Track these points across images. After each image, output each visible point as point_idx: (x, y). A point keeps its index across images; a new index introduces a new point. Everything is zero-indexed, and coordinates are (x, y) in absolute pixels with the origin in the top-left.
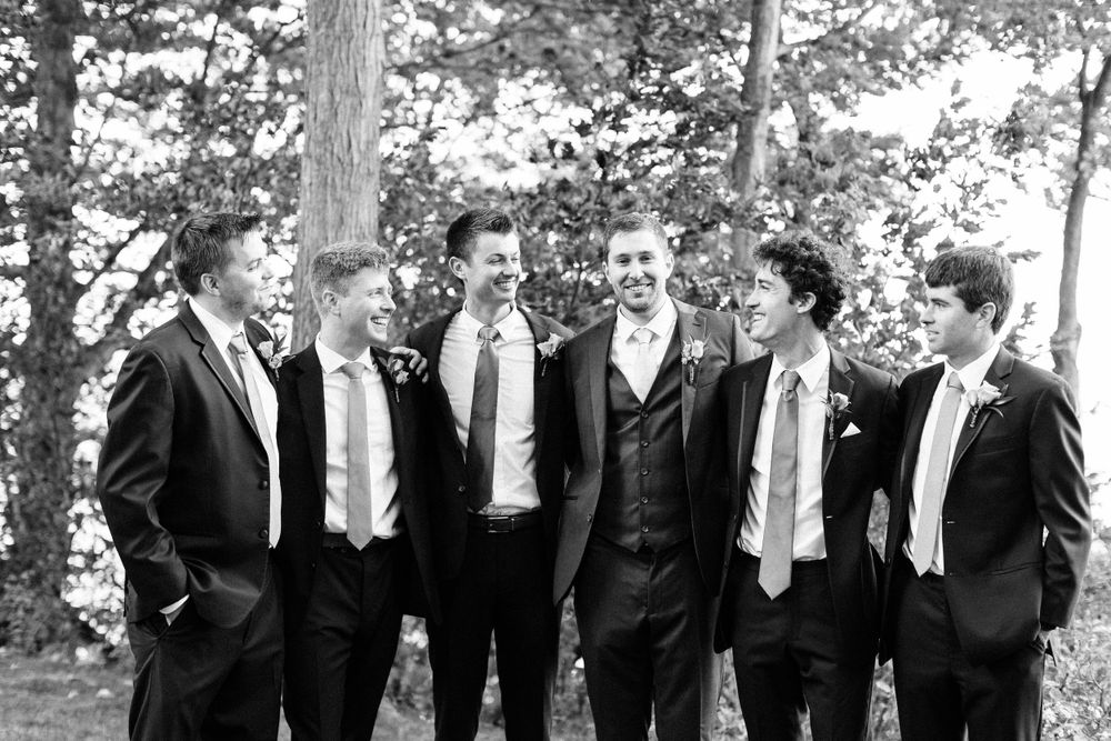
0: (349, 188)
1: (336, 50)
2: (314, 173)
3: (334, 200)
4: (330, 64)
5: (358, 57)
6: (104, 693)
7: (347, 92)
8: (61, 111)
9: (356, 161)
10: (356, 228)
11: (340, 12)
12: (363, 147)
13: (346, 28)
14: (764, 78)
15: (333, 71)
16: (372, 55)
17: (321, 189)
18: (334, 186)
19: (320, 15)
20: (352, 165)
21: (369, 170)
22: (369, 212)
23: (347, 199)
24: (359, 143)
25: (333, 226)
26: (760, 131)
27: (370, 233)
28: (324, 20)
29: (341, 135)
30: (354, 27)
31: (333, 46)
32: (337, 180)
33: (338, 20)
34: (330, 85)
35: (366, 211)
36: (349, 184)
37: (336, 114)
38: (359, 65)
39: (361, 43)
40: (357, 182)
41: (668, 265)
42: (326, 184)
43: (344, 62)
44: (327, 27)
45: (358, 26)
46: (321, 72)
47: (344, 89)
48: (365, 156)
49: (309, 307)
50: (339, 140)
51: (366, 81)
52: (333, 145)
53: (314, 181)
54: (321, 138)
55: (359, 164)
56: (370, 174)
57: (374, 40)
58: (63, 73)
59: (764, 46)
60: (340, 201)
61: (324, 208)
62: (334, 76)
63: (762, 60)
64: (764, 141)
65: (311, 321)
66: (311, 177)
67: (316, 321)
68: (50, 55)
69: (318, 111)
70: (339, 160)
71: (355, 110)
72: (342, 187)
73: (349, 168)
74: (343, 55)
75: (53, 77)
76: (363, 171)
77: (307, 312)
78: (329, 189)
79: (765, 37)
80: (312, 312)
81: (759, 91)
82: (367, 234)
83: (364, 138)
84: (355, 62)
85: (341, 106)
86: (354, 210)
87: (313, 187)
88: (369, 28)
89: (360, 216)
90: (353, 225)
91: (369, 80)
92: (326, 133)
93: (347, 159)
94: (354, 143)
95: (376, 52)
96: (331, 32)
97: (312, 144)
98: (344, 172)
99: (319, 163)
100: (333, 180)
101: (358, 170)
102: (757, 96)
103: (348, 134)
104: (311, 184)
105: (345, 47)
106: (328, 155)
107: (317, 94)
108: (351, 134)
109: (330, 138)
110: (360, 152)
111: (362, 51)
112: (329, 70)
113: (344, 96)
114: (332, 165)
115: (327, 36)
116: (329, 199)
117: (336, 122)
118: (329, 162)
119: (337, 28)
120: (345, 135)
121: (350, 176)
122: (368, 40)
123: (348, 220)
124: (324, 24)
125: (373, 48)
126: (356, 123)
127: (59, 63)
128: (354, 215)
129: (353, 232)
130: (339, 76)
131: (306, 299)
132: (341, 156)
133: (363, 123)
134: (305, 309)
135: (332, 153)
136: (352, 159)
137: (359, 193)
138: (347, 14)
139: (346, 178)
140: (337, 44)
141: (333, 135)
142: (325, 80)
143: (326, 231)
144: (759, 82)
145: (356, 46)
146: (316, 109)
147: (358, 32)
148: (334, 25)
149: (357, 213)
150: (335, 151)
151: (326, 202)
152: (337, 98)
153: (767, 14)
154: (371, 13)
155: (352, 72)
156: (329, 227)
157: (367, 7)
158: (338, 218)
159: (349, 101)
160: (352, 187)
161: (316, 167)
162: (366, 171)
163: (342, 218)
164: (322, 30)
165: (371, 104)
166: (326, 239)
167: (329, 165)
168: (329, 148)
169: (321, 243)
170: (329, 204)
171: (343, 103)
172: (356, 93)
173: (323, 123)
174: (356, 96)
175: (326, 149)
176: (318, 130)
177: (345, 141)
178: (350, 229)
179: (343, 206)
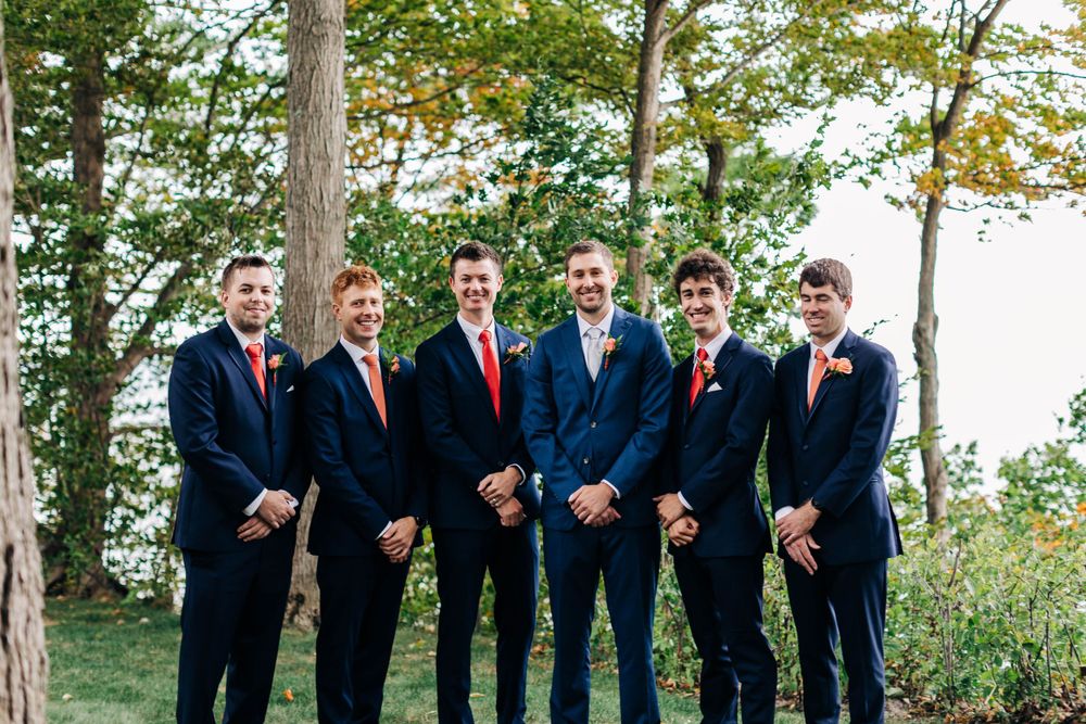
0: (322, 230)
1: (309, 126)
2: (296, 219)
3: (311, 239)
4: (305, 136)
5: (326, 131)
6: (145, 620)
7: (319, 157)
8: (92, 165)
9: (327, 209)
10: (328, 259)
11: (312, 97)
12: (332, 199)
13: (316, 110)
14: (649, 130)
15: (308, 142)
16: (337, 128)
17: (301, 232)
18: (310, 229)
19: (297, 100)
20: (324, 212)
21: (336, 215)
22: (338, 247)
23: (321, 238)
24: (328, 195)
25: (311, 259)
26: (648, 171)
27: (338, 263)
28: (300, 104)
29: (315, 190)
30: (323, 108)
31: (307, 123)
32: (313, 223)
33: (311, 104)
34: (306, 152)
35: (336, 247)
36: (322, 227)
37: (311, 174)
38: (327, 136)
39: (328, 119)
40: (330, 224)
41: (613, 279)
42: (305, 226)
43: (316, 134)
44: (302, 109)
45: (326, 107)
46: (299, 144)
47: (316, 155)
48: (333, 205)
50: (313, 194)
51: (332, 148)
52: (309, 198)
53: (296, 225)
54: (300, 192)
55: (329, 212)
56: (337, 218)
58: (94, 135)
60: (315, 240)
61: (304, 245)
62: (309, 146)
63: (647, 116)
64: (650, 179)
65: (296, 331)
66: (293, 222)
67: (300, 330)
68: (83, 121)
70: (314, 208)
71: (325, 171)
72: (317, 229)
73: (321, 215)
74: (315, 130)
75: (86, 139)
76: (332, 216)
77: (293, 324)
78: (307, 232)
79: (649, 98)
80: (296, 323)
81: (645, 141)
82: (336, 264)
83: (332, 191)
84: (324, 134)
85: (314, 168)
86: (326, 245)
87: (295, 230)
88: (334, 109)
89: (331, 249)
90: (326, 257)
91: (335, 148)
92: (303, 189)
93: (320, 208)
94: (325, 195)
95: (340, 126)
96: (305, 113)
97: (293, 197)
98: (317, 217)
99: (299, 211)
100: (310, 224)
101: (328, 216)
102: (644, 145)
103: (321, 189)
104: (293, 227)
105: (316, 124)
106: (306, 205)
107: (296, 160)
108: (323, 189)
109: (307, 192)
110: (329, 202)
111: (329, 126)
112: (305, 142)
113: (316, 160)
114: (309, 212)
115: (303, 116)
116: (307, 238)
117: (311, 180)
118: (306, 210)
119: (310, 109)
120: (318, 189)
121: (323, 220)
122: (333, 118)
123: (324, 254)
124: (300, 107)
125: (338, 123)
126: (327, 180)
127: (90, 127)
128: (326, 249)
129: (326, 263)
130: (312, 146)
131: (292, 314)
132: (315, 205)
133: (332, 180)
134: (290, 322)
135: (309, 204)
136: (323, 208)
137: (330, 233)
138: (318, 98)
139: (320, 222)
140: (310, 122)
141: (309, 190)
142: (302, 149)
143: (305, 263)
144: (645, 134)
145: (325, 122)
146: (295, 171)
147: (325, 111)
148: (307, 107)
149: (329, 248)
150: (311, 201)
151: (305, 240)
152: (312, 162)
153: (650, 81)
154: (335, 97)
155: (322, 143)
156: (308, 260)
157: (332, 93)
158: (314, 252)
159: (320, 164)
160: (324, 229)
161: (297, 215)
162: (334, 216)
163: (317, 252)
164: (299, 111)
165: (336, 165)
166: (306, 269)
167: (306, 213)
168: (307, 200)
169: (302, 271)
170: (307, 242)
171: (317, 166)
172: (326, 158)
173: (301, 181)
174: (324, 159)
175: (304, 201)
176: (298, 187)
177: (318, 194)
178: (324, 261)
179: (318, 243)
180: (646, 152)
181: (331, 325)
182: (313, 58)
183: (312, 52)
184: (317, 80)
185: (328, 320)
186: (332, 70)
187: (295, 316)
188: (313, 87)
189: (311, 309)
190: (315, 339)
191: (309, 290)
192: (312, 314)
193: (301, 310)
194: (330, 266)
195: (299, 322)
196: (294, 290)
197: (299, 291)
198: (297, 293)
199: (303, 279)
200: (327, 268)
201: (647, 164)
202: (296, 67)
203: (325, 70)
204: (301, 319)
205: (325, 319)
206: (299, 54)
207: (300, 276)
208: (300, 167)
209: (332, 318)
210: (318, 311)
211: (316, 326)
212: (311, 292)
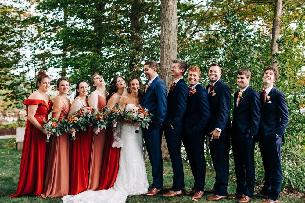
1: (166, 23)
3: (166, 55)
5: (170, 25)
7: (168, 32)
9: (170, 46)
11: (166, 16)
13: (168, 19)
15: (165, 28)
23: (169, 54)
24: (171, 43)
28: (163, 17)
35: (173, 57)
38: (171, 26)
45: (170, 18)
48: (172, 45)
50: (166, 42)
54: (163, 42)
57: (174, 20)
59: (278, 12)
61: (164, 57)
63: (277, 15)
68: (134, 21)
72: (167, 52)
73: (169, 48)
74: (167, 25)
79: (278, 10)
81: (277, 23)
83: (172, 41)
86: (170, 56)
87: (162, 52)
88: (173, 18)
91: (173, 29)
93: (168, 46)
98: (167, 49)
100: (165, 50)
101: (171, 48)
105: (167, 23)
106: (164, 45)
111: (171, 23)
119: (166, 19)
120: (168, 41)
121: (169, 50)
122: (173, 21)
123: (169, 59)
125: (174, 22)
126: (170, 39)
133: (172, 38)
138: (168, 16)
144: (277, 20)
145: (170, 22)
147: (170, 19)
150: (166, 44)
152: (166, 34)
153: (278, 4)
154: (173, 15)
155: (169, 28)
156: (165, 60)
158: (167, 58)
159: (168, 34)
160: (170, 52)
161: (162, 48)
162: (173, 48)
164: (163, 20)
165: (173, 34)
170: (165, 56)
171: (168, 35)
172: (170, 32)
173: (163, 39)
177: (168, 42)
178: (169, 61)
179: (168, 56)
180: (277, 26)
181: (171, 78)
182: (167, 5)
183: (166, 3)
184: (168, 11)
186: (172, 8)
187: (161, 76)
188: (167, 13)
190: (166, 82)
192: (165, 75)
193: (163, 74)
197: (162, 69)
201: (277, 29)
202: (162, 8)
203: (170, 8)
204: (163, 77)
205: (169, 77)
206: (163, 4)
207: (163, 65)
208: (163, 35)
210: (167, 75)
211: (166, 79)
212: (166, 69)
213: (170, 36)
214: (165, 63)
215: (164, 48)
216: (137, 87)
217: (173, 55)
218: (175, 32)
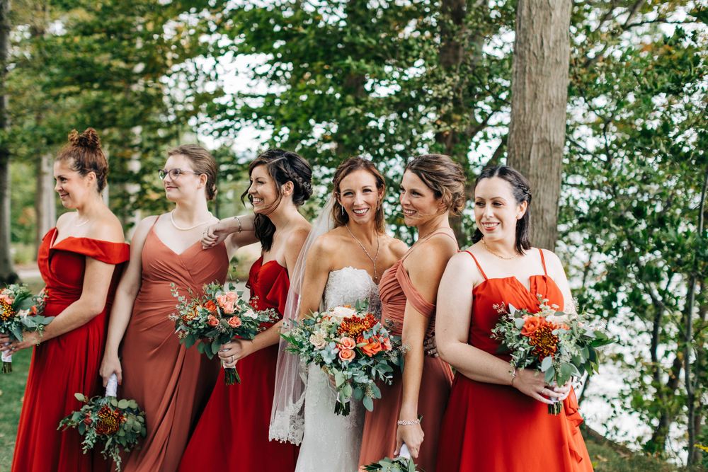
0: (542, 74)
2: (519, 65)
3: (531, 82)
7: (541, 7)
9: (546, 54)
10: (546, 101)
12: (551, 44)
17: (522, 76)
18: (530, 73)
20: (544, 58)
21: (556, 60)
22: (558, 90)
23: (540, 81)
24: (548, 42)
25: (529, 100)
27: (557, 104)
29: (536, 37)
32: (533, 68)
34: (529, 3)
36: (541, 71)
37: (533, 23)
42: (525, 71)
47: (538, 6)
48: (553, 50)
49: (513, 155)
50: (534, 41)
52: (530, 45)
53: (518, 70)
54: (523, 40)
55: (548, 57)
60: (534, 83)
61: (524, 88)
66: (517, 68)
69: (522, 21)
70: (534, 54)
71: (547, 19)
72: (537, 74)
73: (541, 60)
76: (551, 61)
78: (527, 76)
82: (554, 104)
83: (552, 38)
85: (536, 18)
86: (545, 88)
87: (518, 74)
89: (550, 92)
90: (544, 99)
92: (525, 37)
93: (540, 54)
94: (545, 42)
97: (517, 45)
98: (537, 63)
99: (521, 57)
100: (530, 68)
101: (548, 61)
103: (541, 37)
104: (516, 72)
106: (527, 52)
108: (543, 36)
109: (528, 40)
110: (549, 48)
113: (538, 9)
114: (529, 58)
116: (527, 81)
117: (533, 28)
118: (527, 56)
120: (539, 37)
121: (542, 65)
123: (542, 96)
126: (548, 29)
128: (545, 92)
129: (544, 104)
132: (536, 52)
133: (552, 27)
135: (529, 50)
136: (543, 54)
137: (548, 77)
139: (539, 66)
141: (530, 38)
143: (524, 104)
146: (520, 21)
149: (547, 90)
150: (532, 48)
151: (524, 83)
152: (534, 12)
156: (527, 101)
158: (533, 94)
159: (542, 14)
160: (543, 73)
161: (519, 60)
162: (554, 61)
163: (536, 94)
165: (558, 14)
166: (524, 109)
167: (527, 59)
168: (527, 46)
169: (521, 111)
170: (527, 86)
171: (538, 15)
173: (524, 30)
174: (547, 9)
175: (525, 48)
176: (522, 35)
177: (539, 42)
178: (542, 103)
179: (537, 86)
181: (547, 160)
185: (544, 156)
187: (514, 152)
189: (528, 146)
190: (530, 173)
191: (526, 128)
192: (528, 150)
193: (519, 147)
194: (548, 107)
195: (517, 157)
196: (515, 129)
198: (517, 130)
199: (522, 118)
200: (545, 109)
204: (519, 154)
205: (540, 155)
207: (520, 116)
208: (524, 18)
209: (548, 154)
210: (534, 148)
211: (531, 162)
212: (529, 130)
213: (547, 20)
214: (527, 110)
215: (525, 61)
216: (368, 203)
217: (554, 84)
218: (562, 8)
